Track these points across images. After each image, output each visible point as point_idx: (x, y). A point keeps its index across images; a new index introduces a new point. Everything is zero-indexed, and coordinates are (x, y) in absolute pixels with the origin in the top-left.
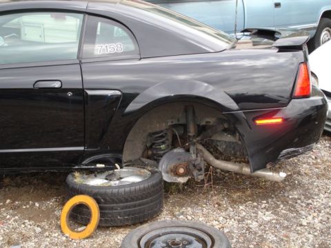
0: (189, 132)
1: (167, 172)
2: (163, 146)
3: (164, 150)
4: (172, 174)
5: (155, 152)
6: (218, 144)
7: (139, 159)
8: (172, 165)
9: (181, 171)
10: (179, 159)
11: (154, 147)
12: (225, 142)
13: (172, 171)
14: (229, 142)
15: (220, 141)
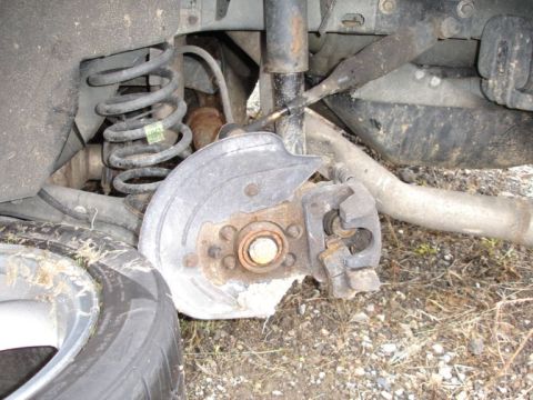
0: (284, 57)
1: (189, 263)
2: (154, 131)
3: (161, 147)
4: (215, 267)
5: (115, 159)
6: (381, 117)
7: (42, 194)
8: (212, 228)
9: (264, 251)
10: (251, 192)
11: (109, 133)
12: (412, 107)
13: (211, 253)
14: (429, 109)
15: (385, 105)
